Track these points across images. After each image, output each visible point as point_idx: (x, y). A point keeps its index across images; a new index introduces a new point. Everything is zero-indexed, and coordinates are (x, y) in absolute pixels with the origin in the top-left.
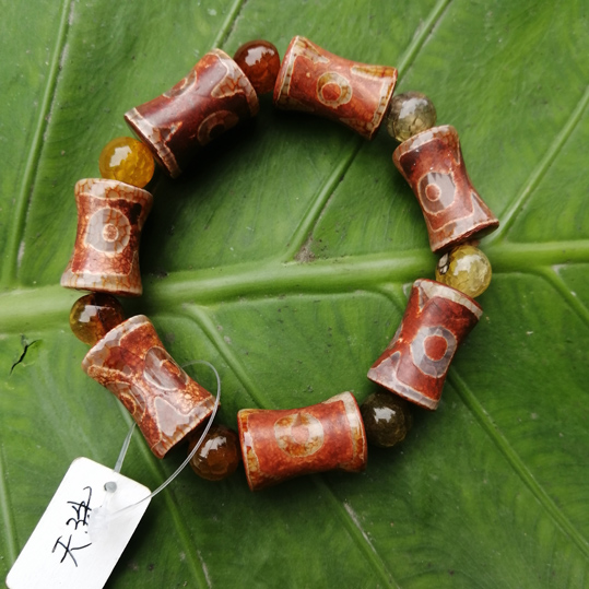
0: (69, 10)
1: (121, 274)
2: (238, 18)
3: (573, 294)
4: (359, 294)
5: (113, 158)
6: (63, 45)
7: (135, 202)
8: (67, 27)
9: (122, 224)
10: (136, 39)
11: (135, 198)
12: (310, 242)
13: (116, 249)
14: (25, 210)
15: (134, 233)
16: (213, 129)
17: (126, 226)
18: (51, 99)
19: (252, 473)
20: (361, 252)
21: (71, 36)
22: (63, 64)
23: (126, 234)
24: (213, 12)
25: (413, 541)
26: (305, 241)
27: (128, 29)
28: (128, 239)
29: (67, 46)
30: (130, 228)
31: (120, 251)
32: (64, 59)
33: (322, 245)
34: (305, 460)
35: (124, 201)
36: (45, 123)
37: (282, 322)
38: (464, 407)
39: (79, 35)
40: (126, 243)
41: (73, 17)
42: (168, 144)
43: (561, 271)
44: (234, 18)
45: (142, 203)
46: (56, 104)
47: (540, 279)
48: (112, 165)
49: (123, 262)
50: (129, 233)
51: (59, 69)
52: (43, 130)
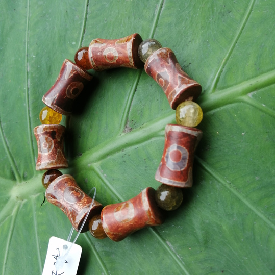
0: (27, 67)
1: (52, 160)
2: (83, 41)
3: (264, 105)
4: (153, 140)
5: (43, 116)
6: (27, 80)
7: (51, 130)
8: (27, 73)
9: (49, 141)
10: (50, 67)
11: (51, 129)
12: (128, 123)
13: (49, 151)
14: (32, 145)
15: (55, 143)
16: (72, 91)
17: (51, 141)
18: (28, 101)
19: (107, 233)
20: (151, 120)
21: (29, 75)
22: (29, 87)
23: (52, 144)
24: (74, 43)
25: (201, 256)
26: (126, 123)
27: (47, 64)
28: (53, 145)
29: (29, 79)
30: (53, 141)
31: (51, 151)
32: (29, 85)
33: (134, 123)
34: (129, 223)
35: (47, 132)
36: (29, 110)
37: (125, 162)
38: (216, 181)
39: (32, 74)
40: (53, 147)
41: (29, 69)
42: (55, 104)
43: (253, 96)
44: (82, 42)
45: (55, 130)
46: (30, 102)
47: (242, 104)
48: (43, 119)
49: (52, 155)
50: (53, 143)
51: (28, 89)
52: (29, 113)
